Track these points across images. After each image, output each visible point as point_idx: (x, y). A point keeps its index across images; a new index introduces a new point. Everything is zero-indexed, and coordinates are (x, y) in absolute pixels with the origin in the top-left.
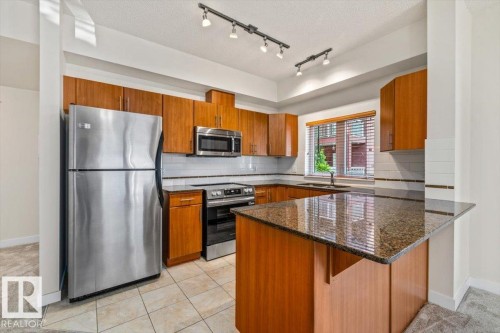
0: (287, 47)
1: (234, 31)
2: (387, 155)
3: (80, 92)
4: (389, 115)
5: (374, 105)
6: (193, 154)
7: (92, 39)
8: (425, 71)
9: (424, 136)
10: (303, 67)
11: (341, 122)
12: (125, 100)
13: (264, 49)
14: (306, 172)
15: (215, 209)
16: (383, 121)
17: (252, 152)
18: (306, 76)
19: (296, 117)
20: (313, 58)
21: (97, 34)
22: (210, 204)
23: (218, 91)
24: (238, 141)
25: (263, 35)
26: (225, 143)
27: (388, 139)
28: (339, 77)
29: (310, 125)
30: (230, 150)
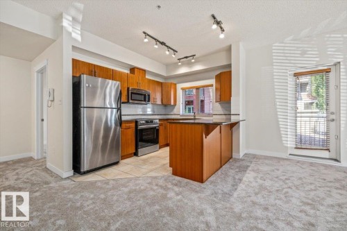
0: (177, 52)
1: (156, 44)
2: (218, 104)
4: (219, 86)
5: (213, 81)
6: (128, 102)
7: (79, 38)
8: (231, 71)
9: (230, 96)
10: (181, 60)
11: (198, 88)
12: (95, 71)
13: (167, 53)
14: (181, 113)
15: (142, 130)
16: (216, 89)
17: (155, 102)
18: (183, 64)
19: (176, 84)
20: (186, 57)
21: (82, 35)
22: (140, 127)
23: (138, 68)
24: (149, 95)
25: (167, 47)
26: (143, 97)
27: (218, 97)
28: (198, 68)
29: (183, 89)
30: (145, 100)
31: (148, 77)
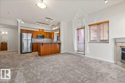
1: (40, 24)
3: (22, 31)
6: (37, 38)
12: (28, 32)
13: (45, 25)
17: (46, 38)
18: (53, 27)
19: (54, 33)
20: (53, 25)
23: (41, 29)
24: (44, 36)
29: (56, 34)
30: (42, 38)
31: (44, 31)
